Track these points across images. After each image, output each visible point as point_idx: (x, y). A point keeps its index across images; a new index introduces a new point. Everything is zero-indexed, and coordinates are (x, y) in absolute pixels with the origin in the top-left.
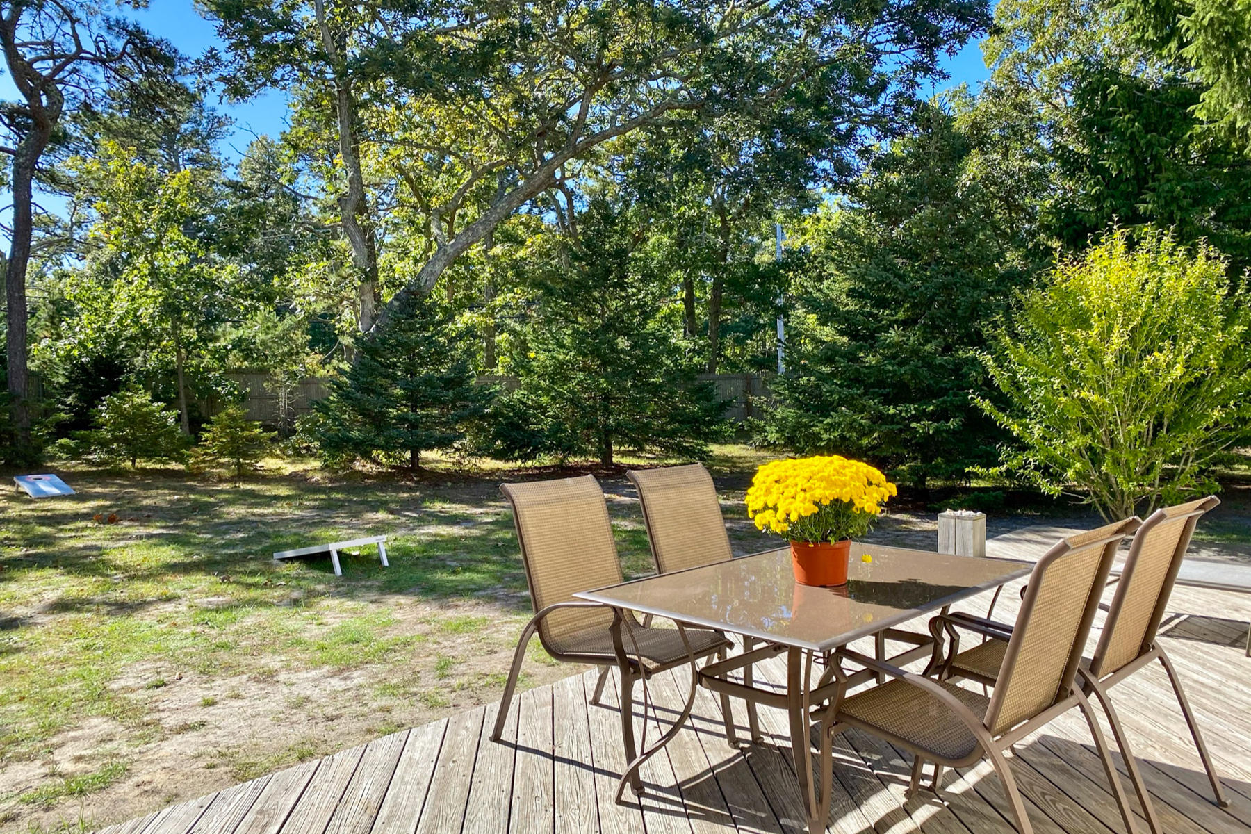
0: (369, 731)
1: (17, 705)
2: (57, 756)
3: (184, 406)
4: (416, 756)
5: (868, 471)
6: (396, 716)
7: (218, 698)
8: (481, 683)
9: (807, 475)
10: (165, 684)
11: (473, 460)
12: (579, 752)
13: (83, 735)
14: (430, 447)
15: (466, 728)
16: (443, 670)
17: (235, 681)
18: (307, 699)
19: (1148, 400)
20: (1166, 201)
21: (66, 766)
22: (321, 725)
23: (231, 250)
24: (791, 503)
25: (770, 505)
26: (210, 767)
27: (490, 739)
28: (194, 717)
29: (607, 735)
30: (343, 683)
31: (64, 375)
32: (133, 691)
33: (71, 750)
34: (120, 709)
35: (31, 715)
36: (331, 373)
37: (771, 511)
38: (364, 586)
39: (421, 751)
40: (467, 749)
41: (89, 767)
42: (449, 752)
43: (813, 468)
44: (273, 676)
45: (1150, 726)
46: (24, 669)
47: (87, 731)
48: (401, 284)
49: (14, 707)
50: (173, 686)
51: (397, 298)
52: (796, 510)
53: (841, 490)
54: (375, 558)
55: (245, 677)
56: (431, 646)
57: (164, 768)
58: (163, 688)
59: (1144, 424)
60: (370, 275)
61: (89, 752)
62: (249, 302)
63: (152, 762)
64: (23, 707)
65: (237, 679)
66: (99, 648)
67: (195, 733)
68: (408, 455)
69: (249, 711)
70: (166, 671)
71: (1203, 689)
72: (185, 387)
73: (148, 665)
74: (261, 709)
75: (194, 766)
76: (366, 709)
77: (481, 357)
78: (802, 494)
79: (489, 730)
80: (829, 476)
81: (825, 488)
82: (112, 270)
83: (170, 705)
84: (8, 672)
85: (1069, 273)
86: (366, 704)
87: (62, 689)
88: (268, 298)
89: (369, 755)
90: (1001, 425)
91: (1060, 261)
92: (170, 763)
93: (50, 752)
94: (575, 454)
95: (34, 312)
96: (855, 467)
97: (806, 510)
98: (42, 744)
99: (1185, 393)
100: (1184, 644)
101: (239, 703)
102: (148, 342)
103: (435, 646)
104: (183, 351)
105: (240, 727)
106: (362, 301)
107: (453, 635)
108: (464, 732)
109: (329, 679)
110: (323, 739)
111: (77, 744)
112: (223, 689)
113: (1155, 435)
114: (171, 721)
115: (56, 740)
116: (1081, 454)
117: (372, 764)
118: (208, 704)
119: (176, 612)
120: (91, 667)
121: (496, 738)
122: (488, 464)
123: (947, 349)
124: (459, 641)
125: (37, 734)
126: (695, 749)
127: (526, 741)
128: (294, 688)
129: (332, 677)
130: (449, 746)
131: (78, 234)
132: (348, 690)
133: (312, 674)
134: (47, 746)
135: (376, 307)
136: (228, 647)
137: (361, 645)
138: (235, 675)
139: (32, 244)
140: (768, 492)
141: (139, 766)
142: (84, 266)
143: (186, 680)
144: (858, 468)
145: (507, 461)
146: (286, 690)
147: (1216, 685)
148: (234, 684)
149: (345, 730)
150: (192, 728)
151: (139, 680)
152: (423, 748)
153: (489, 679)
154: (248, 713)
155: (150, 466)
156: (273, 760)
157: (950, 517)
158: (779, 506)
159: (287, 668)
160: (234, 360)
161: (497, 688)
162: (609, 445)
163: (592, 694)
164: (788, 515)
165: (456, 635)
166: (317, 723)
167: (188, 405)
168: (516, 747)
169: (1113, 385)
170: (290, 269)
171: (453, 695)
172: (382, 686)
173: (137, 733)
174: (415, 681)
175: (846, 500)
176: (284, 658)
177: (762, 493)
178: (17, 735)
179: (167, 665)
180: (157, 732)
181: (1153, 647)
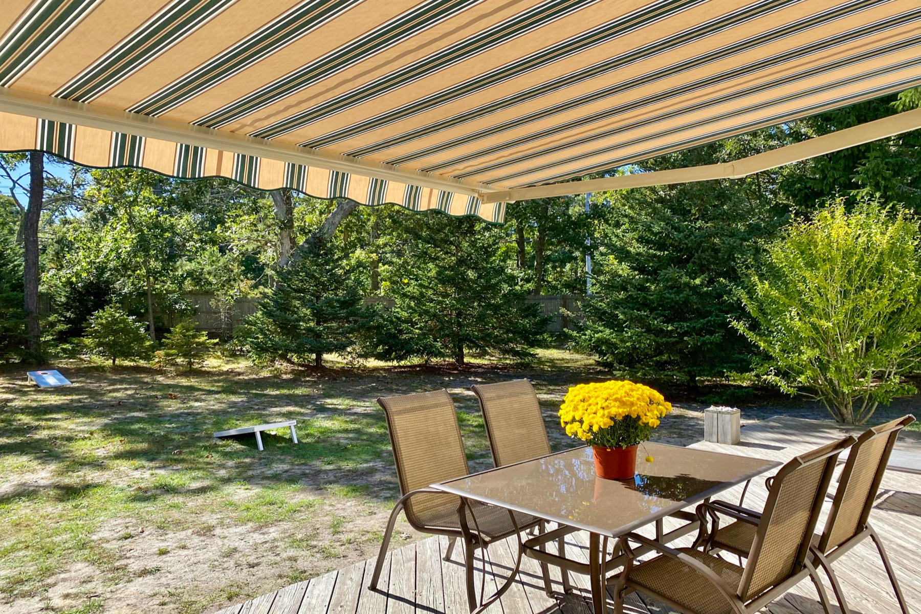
0: (280, 576)
1: (23, 551)
2: (50, 594)
3: (151, 318)
4: (314, 601)
5: (650, 394)
6: (301, 565)
7: (169, 549)
8: (364, 538)
9: (605, 396)
10: (131, 536)
11: (361, 360)
12: (435, 600)
13: (70, 577)
14: (330, 351)
15: (351, 579)
16: (336, 528)
17: (182, 535)
18: (235, 550)
19: (861, 324)
20: (873, 173)
21: (57, 602)
22: (245, 571)
23: (187, 206)
24: (593, 418)
25: (577, 419)
26: (163, 604)
27: (369, 588)
28: (151, 564)
29: (456, 585)
30: (262, 536)
31: (65, 296)
32: (108, 541)
33: (61, 589)
34: (98, 556)
35: (33, 559)
36: (259, 295)
37: (577, 423)
38: (279, 459)
39: (317, 597)
40: (351, 596)
41: (74, 603)
42: (338, 599)
43: (609, 391)
44: (211, 531)
45: (865, 583)
46: (29, 523)
47: (73, 574)
48: (310, 231)
49: (21, 554)
50: (137, 538)
51: (307, 242)
52: (597, 423)
53: (631, 408)
54: (287, 437)
55: (190, 531)
56: (327, 508)
57: (128, 605)
58: (130, 540)
59: (859, 342)
60: (287, 225)
61: (74, 591)
62: (200, 244)
63: (120, 599)
64: (27, 554)
65: (184, 533)
66: (84, 507)
67: (152, 577)
68: (314, 356)
69: (193, 559)
70: (133, 526)
71: (904, 552)
72: (153, 304)
73: (120, 521)
74: (201, 558)
75: (151, 603)
76: (278, 558)
77: (368, 283)
78: (601, 411)
79: (368, 582)
80: (621, 397)
81: (618, 407)
82: (102, 218)
83: (134, 554)
84: (17, 525)
85: (801, 230)
86: (278, 554)
87: (57, 539)
88: (213, 242)
89: (279, 601)
90: (751, 341)
91: (795, 220)
92: (132, 601)
93: (45, 590)
94: (436, 356)
95: (44, 250)
96: (641, 390)
97: (605, 424)
98: (40, 584)
99: (890, 319)
100: (891, 515)
101: (185, 552)
102: (126, 272)
103: (331, 508)
104: (151, 278)
105: (185, 572)
106: (282, 244)
107: (344, 499)
108: (349, 582)
109: (252, 534)
110: (246, 582)
111: (66, 583)
112: (174, 541)
113: (867, 350)
114: (135, 566)
115: (50, 581)
116: (812, 363)
117: (281, 608)
118: (163, 553)
119: (142, 479)
120: (78, 522)
121: (373, 588)
122: (372, 363)
123: (711, 282)
124: (349, 504)
125: (36, 576)
126: (521, 597)
127: (395, 590)
128: (226, 541)
129: (254, 532)
130: (338, 594)
131: (78, 192)
132: (266, 542)
133: (240, 529)
134: (43, 586)
135: (292, 248)
136: (178, 507)
137: (276, 506)
138: (183, 530)
139: (43, 200)
140: (576, 409)
141: (110, 602)
142: (81, 215)
143: (147, 533)
144: (643, 391)
145: (386, 361)
146: (220, 543)
147: (914, 548)
148: (182, 537)
149: (263, 575)
150: (150, 572)
151: (113, 533)
152: (319, 595)
153: (370, 536)
154: (191, 561)
155: (127, 363)
156: (208, 599)
157: (713, 412)
158: (584, 419)
159: (221, 524)
160: (188, 285)
161: (375, 542)
162: (461, 350)
163: (445, 551)
164: (591, 426)
165: (346, 500)
166: (242, 569)
167: (154, 318)
168: (388, 595)
169: (835, 313)
170: (229, 220)
171: (343, 547)
172: (291, 540)
173: (110, 576)
174: (315, 536)
175: (634, 416)
176: (219, 517)
177: (571, 409)
178: (22, 577)
179: (134, 521)
180: (124, 575)
181: (866, 527)
